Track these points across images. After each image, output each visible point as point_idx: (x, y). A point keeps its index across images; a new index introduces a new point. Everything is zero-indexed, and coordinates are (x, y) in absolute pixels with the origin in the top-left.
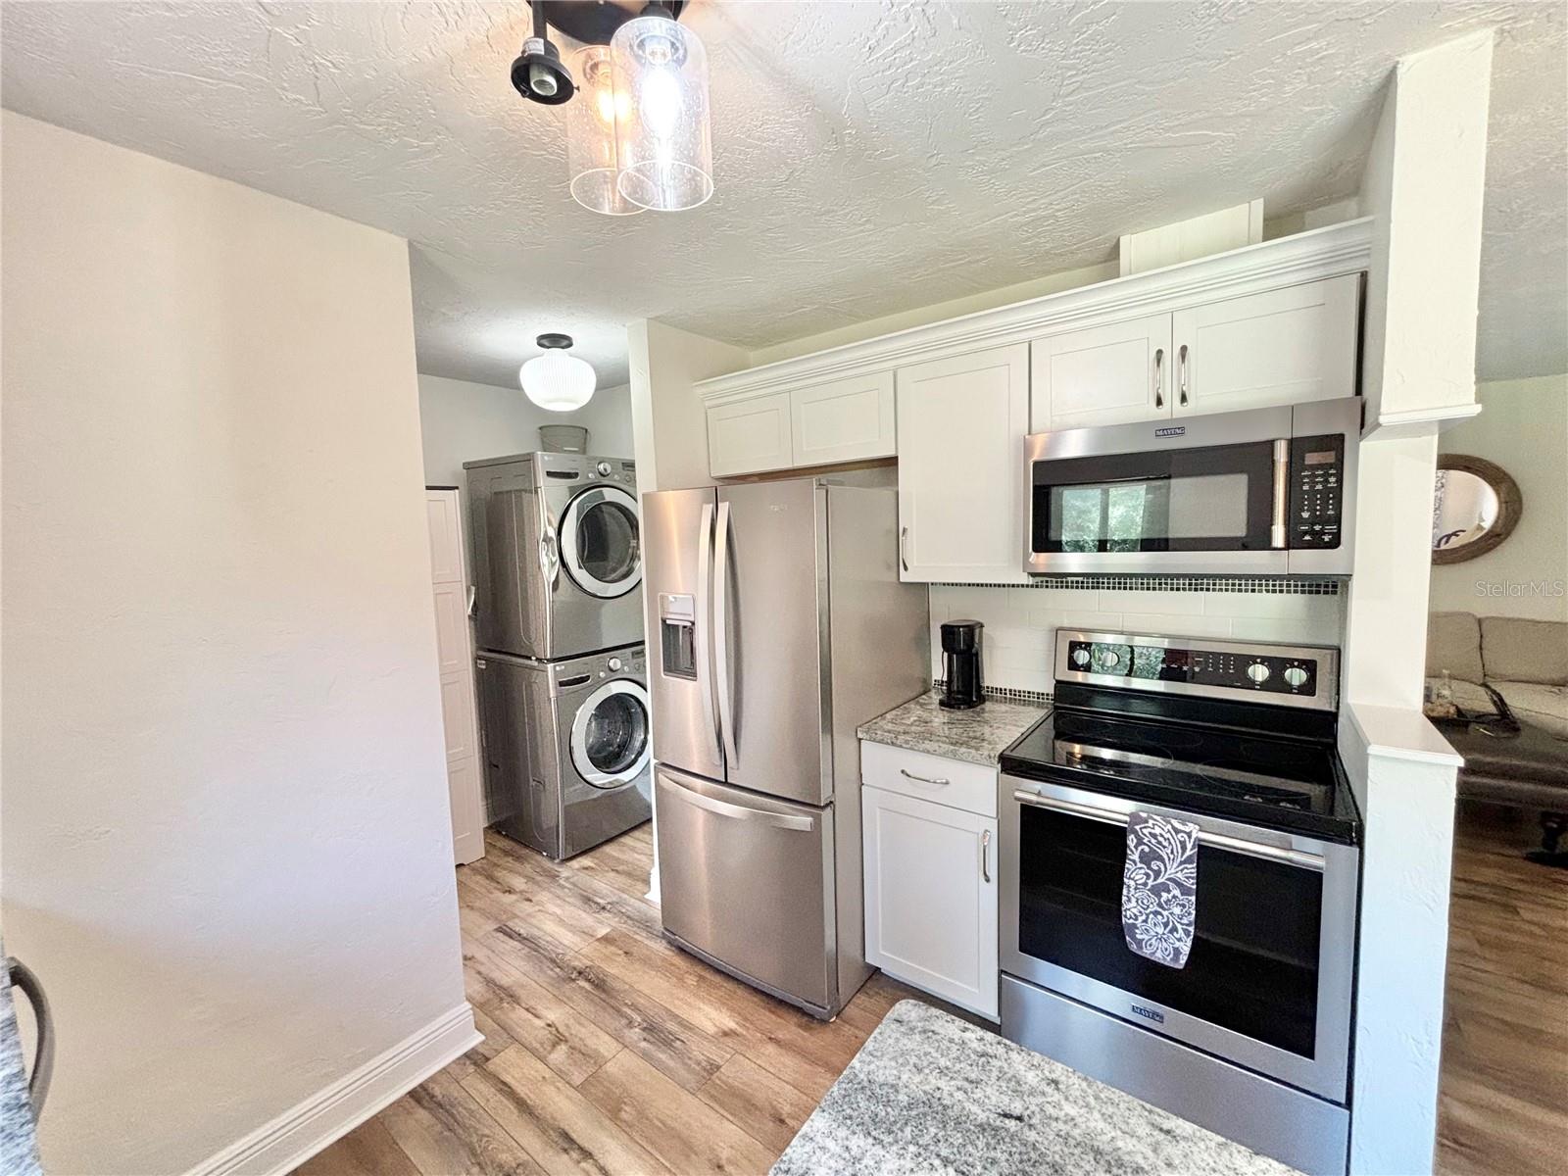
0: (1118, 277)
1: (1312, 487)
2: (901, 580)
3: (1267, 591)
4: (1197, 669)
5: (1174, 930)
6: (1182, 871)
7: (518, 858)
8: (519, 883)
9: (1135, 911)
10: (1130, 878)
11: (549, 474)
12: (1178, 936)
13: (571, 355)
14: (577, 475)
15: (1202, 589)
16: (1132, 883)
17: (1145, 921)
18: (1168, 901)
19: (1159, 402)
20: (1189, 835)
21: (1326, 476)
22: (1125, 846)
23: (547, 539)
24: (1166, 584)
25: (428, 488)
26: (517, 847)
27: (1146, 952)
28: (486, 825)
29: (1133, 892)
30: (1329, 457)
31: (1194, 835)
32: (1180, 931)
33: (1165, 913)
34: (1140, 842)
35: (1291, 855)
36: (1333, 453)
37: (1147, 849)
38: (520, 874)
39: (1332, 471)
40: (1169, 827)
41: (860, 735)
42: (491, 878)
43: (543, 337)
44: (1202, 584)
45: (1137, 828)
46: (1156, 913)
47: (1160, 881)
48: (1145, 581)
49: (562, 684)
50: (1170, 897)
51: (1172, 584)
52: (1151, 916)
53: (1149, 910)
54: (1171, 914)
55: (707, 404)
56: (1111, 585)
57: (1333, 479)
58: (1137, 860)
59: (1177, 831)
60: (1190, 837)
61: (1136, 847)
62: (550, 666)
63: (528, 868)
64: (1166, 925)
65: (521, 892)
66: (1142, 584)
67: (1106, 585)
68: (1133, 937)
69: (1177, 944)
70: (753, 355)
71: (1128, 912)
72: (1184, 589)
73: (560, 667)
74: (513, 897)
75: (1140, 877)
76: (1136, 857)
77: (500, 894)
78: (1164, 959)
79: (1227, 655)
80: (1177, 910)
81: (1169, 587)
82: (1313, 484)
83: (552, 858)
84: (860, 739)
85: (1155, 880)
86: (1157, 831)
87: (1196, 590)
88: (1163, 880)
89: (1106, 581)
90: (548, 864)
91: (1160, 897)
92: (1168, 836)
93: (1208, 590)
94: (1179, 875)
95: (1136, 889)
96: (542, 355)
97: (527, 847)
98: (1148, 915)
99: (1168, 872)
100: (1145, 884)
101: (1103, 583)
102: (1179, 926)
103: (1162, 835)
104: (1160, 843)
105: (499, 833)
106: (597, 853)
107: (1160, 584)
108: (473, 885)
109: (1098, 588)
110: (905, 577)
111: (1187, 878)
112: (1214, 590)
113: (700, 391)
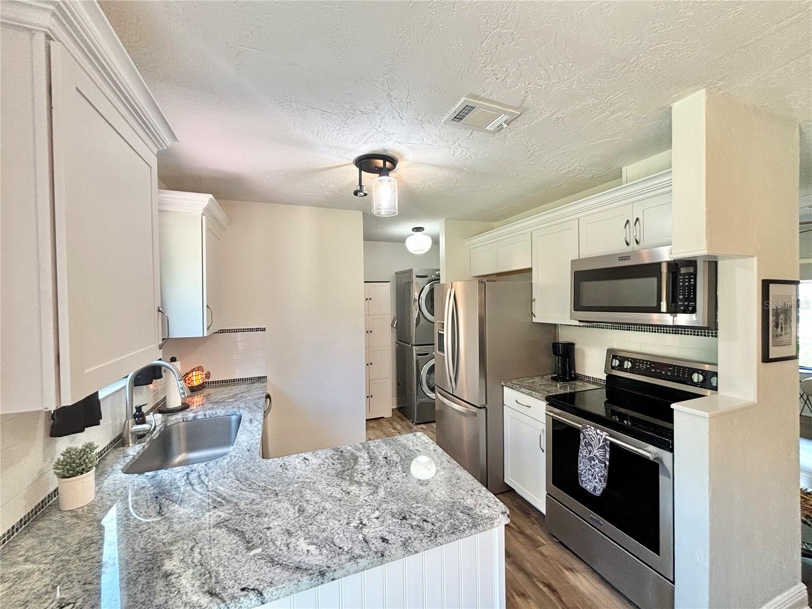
0: (621, 185)
1: (684, 284)
2: (533, 321)
3: (712, 336)
4: (669, 374)
5: (595, 478)
6: (598, 452)
7: (402, 420)
8: (399, 427)
9: (582, 468)
10: (581, 453)
11: (417, 276)
12: (596, 481)
13: (424, 234)
14: (427, 276)
15: (678, 333)
16: (581, 455)
17: (585, 473)
18: (594, 465)
19: (628, 244)
20: (602, 436)
21: (690, 278)
22: (580, 439)
23: (415, 299)
24: (661, 329)
25: (365, 282)
26: (403, 417)
27: (584, 485)
28: (395, 407)
29: (581, 459)
30: (691, 270)
31: (603, 437)
32: (597, 479)
33: (593, 470)
34: (585, 438)
35: (640, 451)
36: (692, 268)
37: (587, 441)
38: (401, 425)
39: (692, 276)
40: (595, 432)
41: (503, 384)
42: (391, 424)
43: (413, 229)
44: (678, 331)
45: (584, 431)
46: (589, 470)
47: (591, 455)
48: (651, 328)
49: (418, 355)
50: (595, 463)
51: (664, 330)
52: (587, 471)
53: (587, 468)
54: (595, 471)
55: (471, 247)
56: (635, 329)
57: (692, 280)
58: (584, 445)
59: (598, 434)
60: (602, 437)
61: (583, 439)
62: (414, 347)
63: (403, 424)
64: (593, 475)
65: (399, 430)
66: (650, 329)
67: (633, 329)
68: (580, 479)
69: (596, 484)
70: (495, 224)
71: (580, 468)
72: (670, 333)
73: (418, 348)
74: (395, 431)
75: (585, 453)
76: (583, 444)
77: (391, 429)
78: (590, 490)
79: (684, 368)
80: (597, 470)
81: (662, 331)
82: (684, 282)
83: (413, 422)
84: (503, 386)
85: (589, 455)
86: (590, 433)
87: (675, 333)
88: (592, 455)
89: (633, 327)
90: (411, 424)
91: (591, 463)
92: (594, 436)
93: (681, 334)
94: (597, 453)
95: (583, 458)
96: (413, 235)
97: (406, 416)
98: (586, 470)
99: (594, 452)
100: (586, 456)
101: (632, 328)
102: (597, 477)
103: (592, 435)
104: (591, 438)
105: (399, 410)
106: (429, 425)
107: (658, 329)
108: (384, 424)
109: (629, 330)
110: (535, 320)
111: (601, 455)
112: (685, 334)
113: (468, 243)
